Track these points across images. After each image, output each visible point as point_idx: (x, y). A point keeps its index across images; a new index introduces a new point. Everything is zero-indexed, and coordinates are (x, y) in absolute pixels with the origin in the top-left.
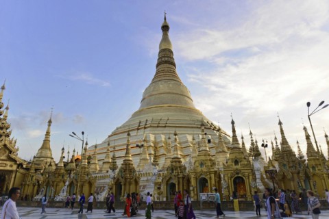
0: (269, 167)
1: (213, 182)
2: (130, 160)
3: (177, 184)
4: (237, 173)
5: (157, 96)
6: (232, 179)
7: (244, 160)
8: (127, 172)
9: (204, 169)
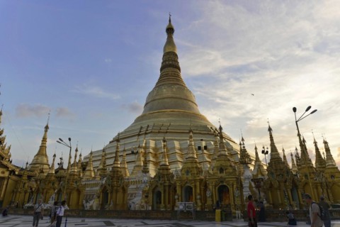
0: (257, 175)
1: (198, 191)
2: (118, 167)
3: (162, 192)
4: (222, 182)
5: (160, 101)
6: (217, 188)
7: (230, 168)
8: (115, 180)
9: (190, 177)
